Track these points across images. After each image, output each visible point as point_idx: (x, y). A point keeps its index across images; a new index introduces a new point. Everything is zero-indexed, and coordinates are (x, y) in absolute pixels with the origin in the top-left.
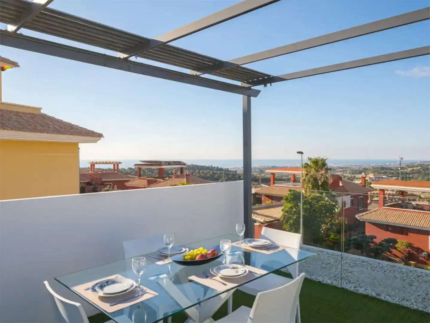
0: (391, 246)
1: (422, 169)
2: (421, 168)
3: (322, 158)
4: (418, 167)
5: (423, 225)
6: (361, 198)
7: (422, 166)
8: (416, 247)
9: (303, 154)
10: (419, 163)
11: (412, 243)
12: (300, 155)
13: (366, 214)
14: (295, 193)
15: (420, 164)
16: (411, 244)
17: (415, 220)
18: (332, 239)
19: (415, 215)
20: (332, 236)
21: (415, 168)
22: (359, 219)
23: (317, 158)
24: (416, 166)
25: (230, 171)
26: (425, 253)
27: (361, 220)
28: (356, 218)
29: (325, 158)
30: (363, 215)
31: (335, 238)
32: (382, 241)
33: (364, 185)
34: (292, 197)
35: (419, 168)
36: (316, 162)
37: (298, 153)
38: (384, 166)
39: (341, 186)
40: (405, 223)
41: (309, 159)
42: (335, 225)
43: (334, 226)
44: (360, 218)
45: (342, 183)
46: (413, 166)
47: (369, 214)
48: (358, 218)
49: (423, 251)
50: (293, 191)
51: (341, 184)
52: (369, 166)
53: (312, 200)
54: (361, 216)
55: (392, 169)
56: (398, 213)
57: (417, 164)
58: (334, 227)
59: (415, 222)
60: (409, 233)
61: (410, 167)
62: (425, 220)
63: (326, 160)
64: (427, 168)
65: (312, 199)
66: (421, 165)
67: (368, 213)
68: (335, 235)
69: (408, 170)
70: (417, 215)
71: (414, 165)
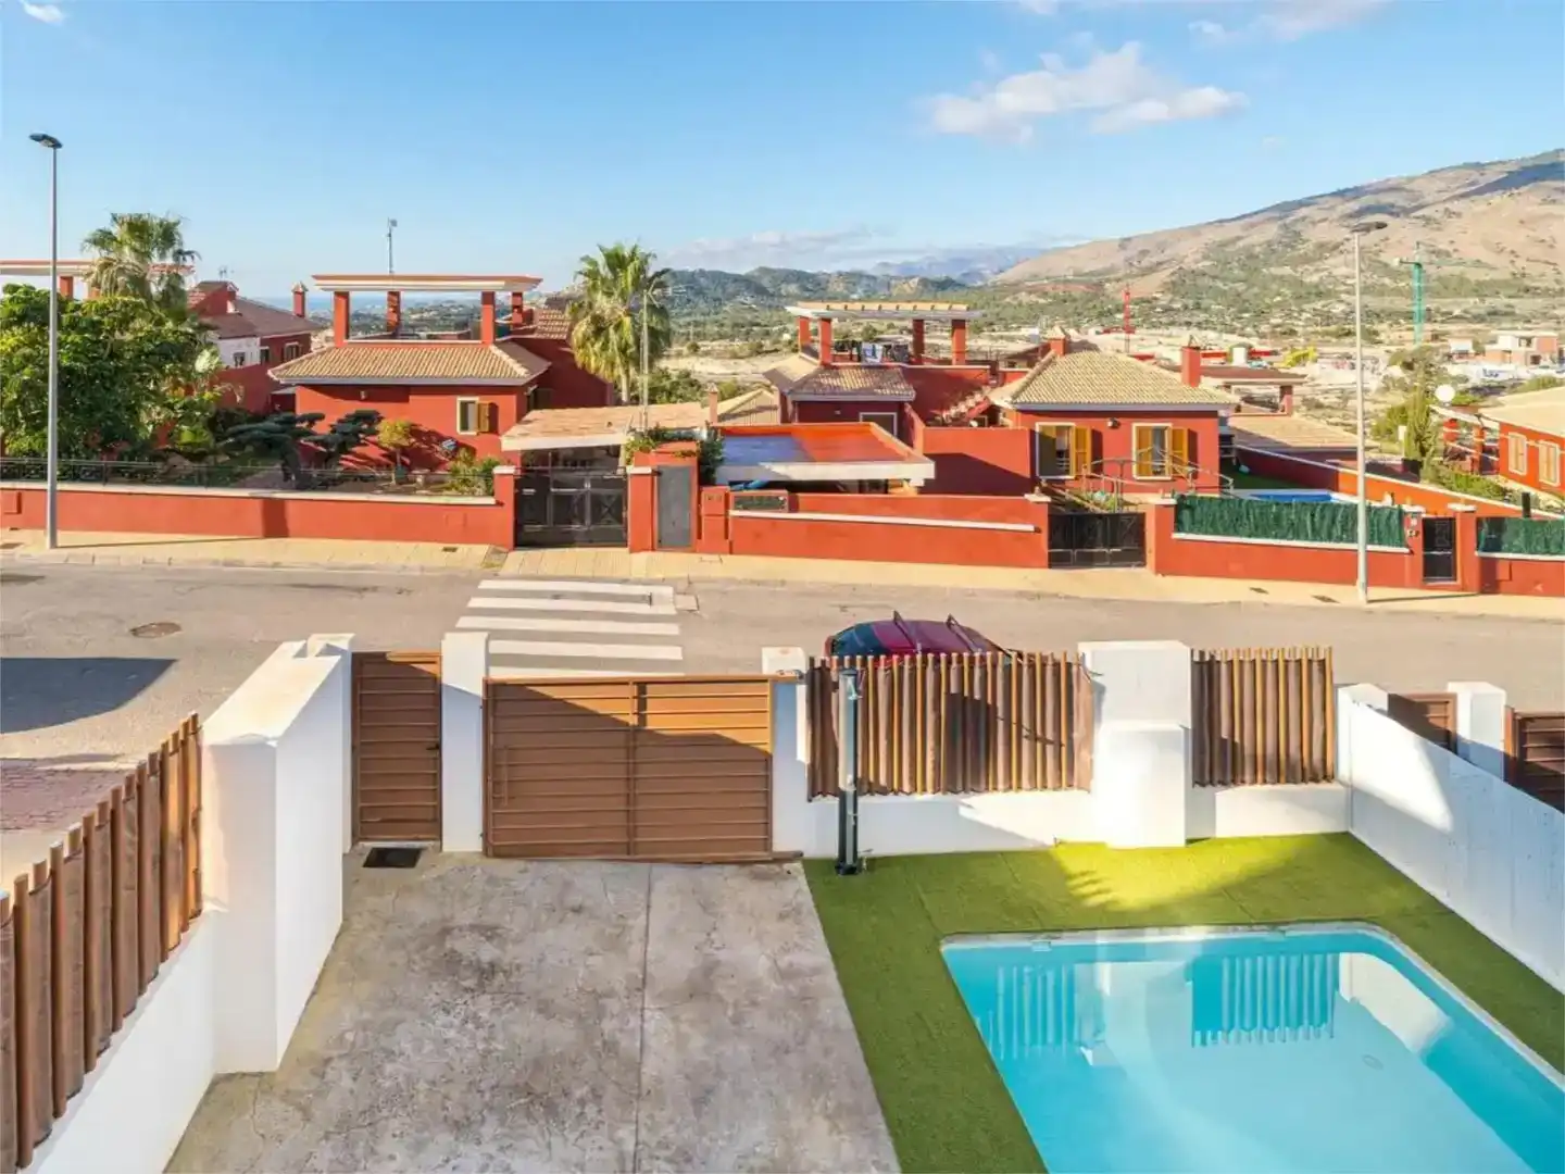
0: (363, 432)
3: (162, 217)
6: (291, 346)
8: (428, 430)
9: (59, 150)
10: (431, 304)
11: (417, 422)
12: (46, 151)
13: (296, 363)
14: (32, 295)
16: (418, 426)
18: (185, 444)
19: (423, 351)
20: (186, 437)
22: (276, 379)
23: (145, 218)
26: (450, 442)
27: (282, 382)
28: (269, 376)
29: (172, 220)
30: (287, 367)
31: (198, 441)
32: (340, 421)
33: (300, 313)
34: (17, 308)
35: (431, 313)
36: (138, 228)
37: (37, 138)
38: (361, 312)
39: (231, 315)
40: (400, 373)
41: (114, 218)
42: (199, 408)
43: (198, 411)
44: (278, 376)
45: (236, 306)
47: (306, 361)
48: (272, 376)
49: (441, 439)
50: (21, 290)
51: (231, 309)
52: (323, 312)
53: (102, 316)
54: (281, 370)
55: (376, 315)
58: (198, 413)
60: (411, 397)
61: (413, 313)
63: (177, 223)
65: (102, 311)
67: (303, 361)
68: (194, 432)
69: (408, 317)
70: (426, 350)
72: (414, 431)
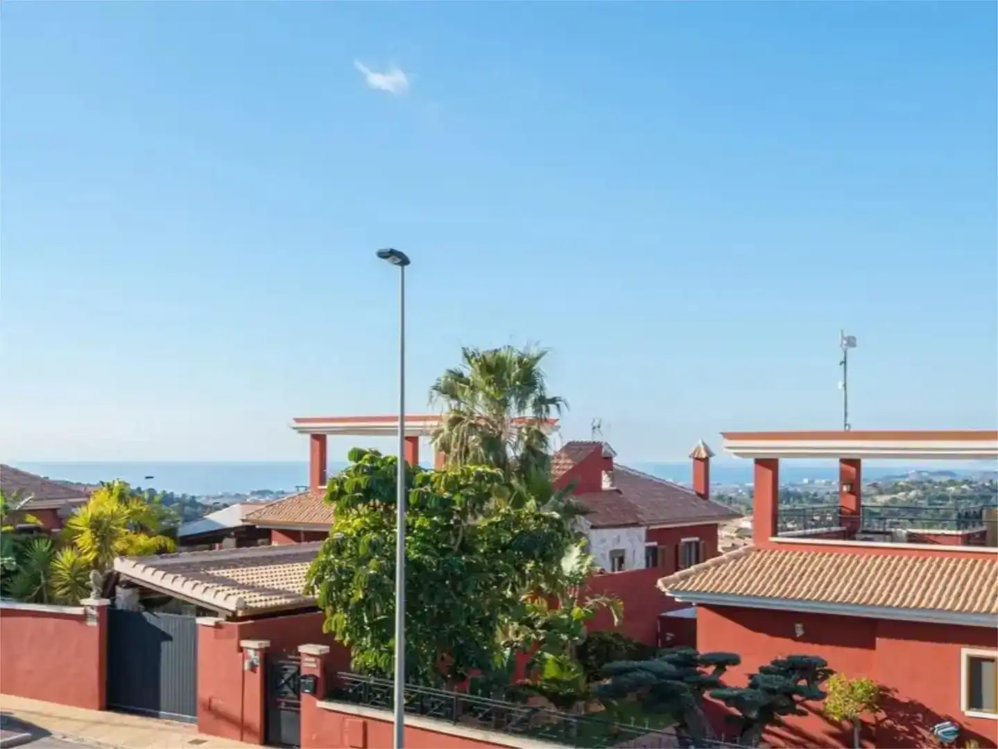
0: (799, 691)
1: (923, 498)
2: (920, 493)
3: (521, 350)
4: (910, 490)
5: (939, 599)
6: (689, 544)
7: (924, 489)
8: (906, 701)
10: (914, 478)
13: (697, 572)
14: (379, 464)
15: (920, 480)
16: (888, 690)
17: (903, 585)
18: (549, 681)
19: (906, 564)
20: (551, 671)
21: (902, 494)
22: (668, 594)
23: (503, 353)
24: (903, 488)
25: (200, 504)
26: (947, 727)
27: (677, 600)
28: (659, 590)
29: (534, 352)
30: (685, 577)
31: (565, 677)
32: (764, 670)
33: (701, 490)
34: (362, 481)
35: (912, 494)
36: (494, 368)
37: (384, 255)
38: (794, 490)
39: (607, 492)
40: (862, 597)
41: (466, 355)
42: (567, 629)
43: (564, 633)
44: (671, 590)
45: (613, 479)
46: (895, 489)
47: (713, 568)
48: (664, 589)
49: (933, 719)
50: (366, 456)
51: (606, 484)
52: (736, 490)
53: (453, 492)
54: (676, 581)
55: (819, 497)
56: (832, 559)
57: (907, 480)
58: (565, 637)
59: (903, 591)
60: (878, 641)
61: (881, 493)
62: (947, 581)
63: (538, 358)
64: (940, 493)
65: (453, 485)
66: (921, 483)
67: (707, 568)
68: (560, 664)
69: (874, 501)
70: (910, 563)
71: (896, 485)
72: (882, 699)
